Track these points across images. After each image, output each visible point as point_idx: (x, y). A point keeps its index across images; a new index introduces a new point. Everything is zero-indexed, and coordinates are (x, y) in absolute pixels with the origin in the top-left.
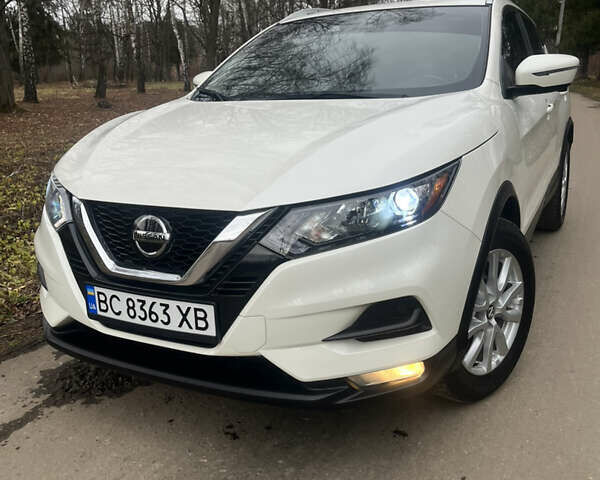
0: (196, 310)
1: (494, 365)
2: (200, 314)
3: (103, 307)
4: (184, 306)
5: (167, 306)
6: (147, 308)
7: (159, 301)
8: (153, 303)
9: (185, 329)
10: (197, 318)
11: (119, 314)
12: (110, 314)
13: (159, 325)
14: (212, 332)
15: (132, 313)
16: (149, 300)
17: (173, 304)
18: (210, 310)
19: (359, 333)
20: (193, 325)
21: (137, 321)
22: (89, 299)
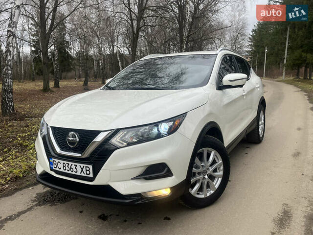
0: (86, 167)
1: (208, 194)
2: (88, 169)
3: (55, 166)
4: (82, 165)
5: (76, 166)
6: (69, 166)
7: (74, 164)
8: (72, 165)
9: (82, 174)
10: (86, 170)
11: (60, 169)
12: (57, 169)
13: (74, 173)
14: (91, 175)
15: (64, 168)
16: (70, 163)
17: (78, 165)
18: (91, 167)
19: (145, 176)
20: (85, 173)
21: (66, 171)
22: (51, 163)
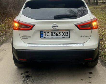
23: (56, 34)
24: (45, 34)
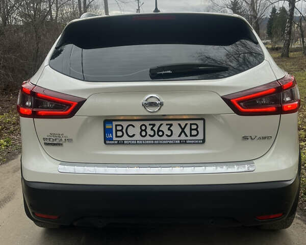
23: (159, 131)
24: (121, 131)
